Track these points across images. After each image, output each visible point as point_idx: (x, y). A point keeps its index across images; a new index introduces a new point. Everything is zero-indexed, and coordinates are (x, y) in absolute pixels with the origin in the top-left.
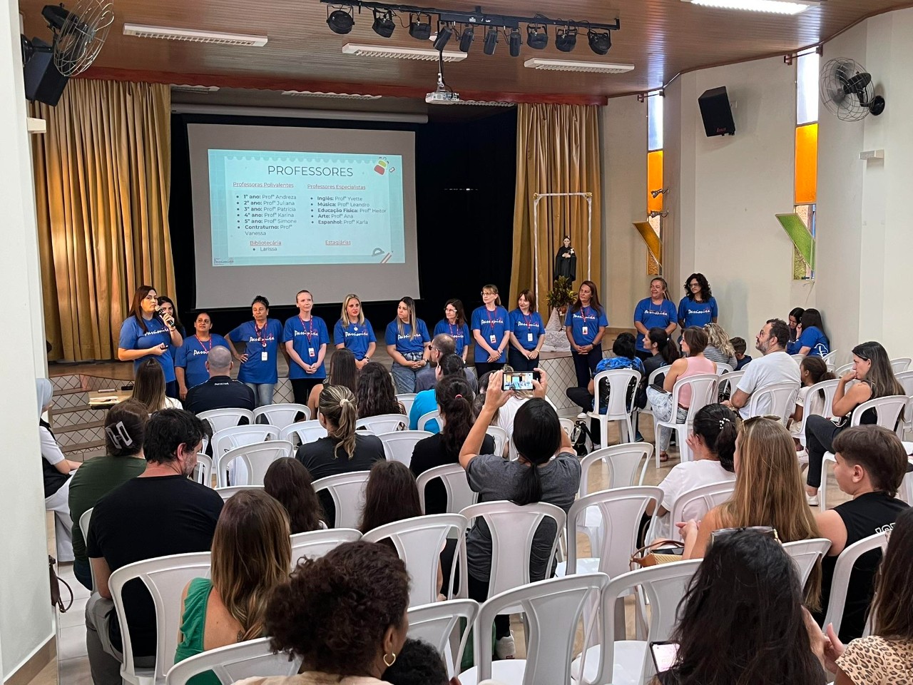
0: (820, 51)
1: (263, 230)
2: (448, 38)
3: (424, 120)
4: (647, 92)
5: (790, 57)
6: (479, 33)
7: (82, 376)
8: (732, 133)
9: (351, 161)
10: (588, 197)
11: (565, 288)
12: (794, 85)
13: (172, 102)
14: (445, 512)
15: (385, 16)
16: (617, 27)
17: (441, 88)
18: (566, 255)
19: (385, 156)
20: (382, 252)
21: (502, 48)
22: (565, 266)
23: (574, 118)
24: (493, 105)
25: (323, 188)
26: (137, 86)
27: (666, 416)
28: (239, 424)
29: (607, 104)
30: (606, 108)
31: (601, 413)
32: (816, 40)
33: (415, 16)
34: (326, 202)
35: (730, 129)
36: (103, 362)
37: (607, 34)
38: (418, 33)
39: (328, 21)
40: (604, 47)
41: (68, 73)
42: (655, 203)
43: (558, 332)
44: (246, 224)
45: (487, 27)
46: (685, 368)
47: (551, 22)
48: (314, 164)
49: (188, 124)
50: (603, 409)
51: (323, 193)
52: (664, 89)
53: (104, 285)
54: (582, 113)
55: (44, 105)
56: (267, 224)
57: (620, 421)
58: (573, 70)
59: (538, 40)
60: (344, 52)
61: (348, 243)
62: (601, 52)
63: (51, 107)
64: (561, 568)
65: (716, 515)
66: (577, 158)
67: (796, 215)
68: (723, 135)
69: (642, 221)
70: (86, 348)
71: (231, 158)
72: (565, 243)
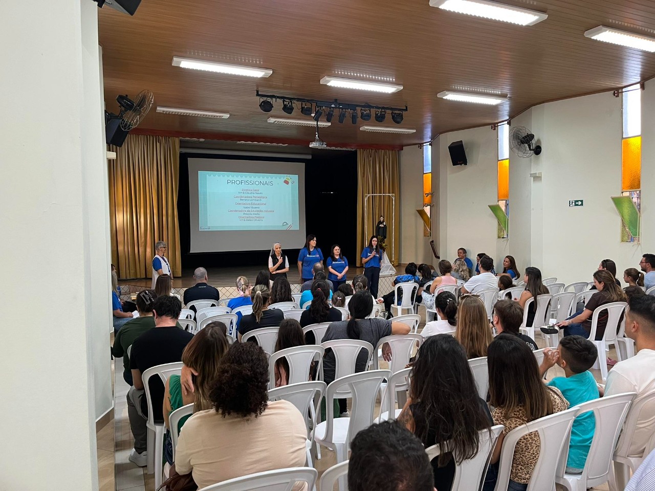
0: (509, 123)
2: (321, 115)
3: (310, 157)
4: (423, 143)
5: (495, 126)
6: (336, 113)
7: (130, 286)
9: (272, 178)
10: (393, 196)
12: (497, 140)
13: (180, 147)
15: (289, 104)
16: (406, 110)
17: (317, 140)
18: (381, 225)
19: (289, 175)
20: (287, 224)
21: (348, 119)
22: (381, 231)
23: (386, 157)
24: (345, 150)
26: (162, 138)
28: (210, 307)
29: (402, 150)
30: (402, 152)
32: (508, 118)
33: (304, 103)
35: (465, 162)
36: (141, 279)
37: (401, 113)
38: (306, 112)
39: (260, 106)
40: (400, 120)
42: (427, 199)
45: (341, 109)
46: (440, 281)
47: (373, 107)
49: (188, 158)
50: (399, 304)
52: (431, 142)
53: (143, 239)
54: (390, 153)
55: (114, 146)
58: (385, 132)
59: (366, 116)
60: (268, 122)
62: (398, 123)
63: (118, 148)
67: (498, 206)
68: (461, 165)
69: (421, 209)
70: (132, 272)
71: (210, 176)
72: (381, 219)
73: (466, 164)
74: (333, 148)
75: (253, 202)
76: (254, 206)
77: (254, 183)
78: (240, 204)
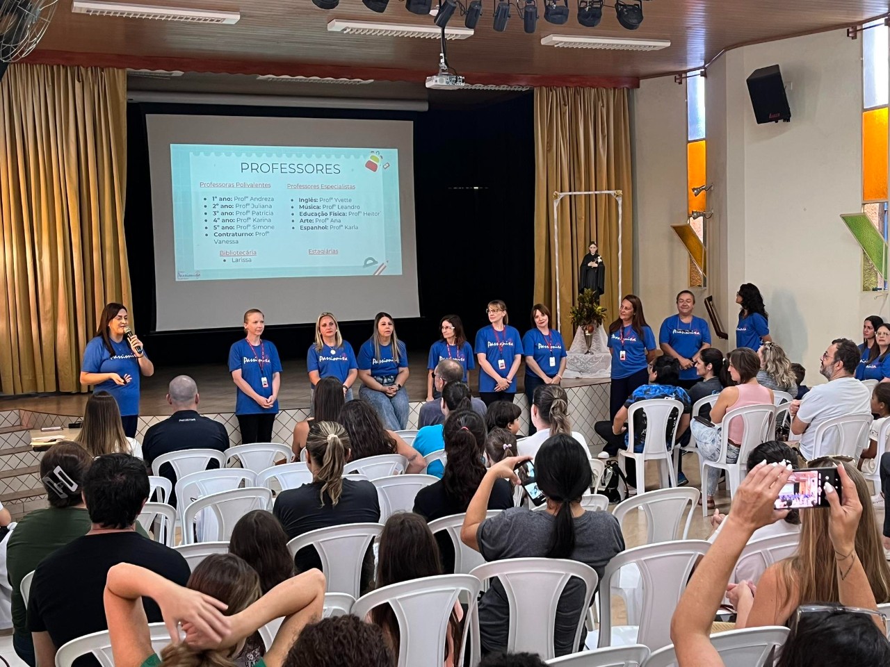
0: (888, 23)
1: (235, 238)
2: (452, 13)
3: (424, 107)
4: (686, 72)
5: (855, 30)
6: (488, 6)
7: (22, 412)
8: (787, 119)
9: (338, 157)
10: (617, 196)
11: (591, 302)
12: (860, 62)
13: (129, 90)
14: (453, 573)
17: (443, 71)
18: (593, 264)
19: (378, 150)
20: (375, 262)
21: (515, 24)
22: (591, 276)
23: (600, 104)
24: (505, 89)
25: (306, 187)
26: (87, 71)
27: (714, 454)
28: (207, 469)
29: (638, 87)
30: (638, 91)
31: (636, 451)
32: (884, 10)
34: (309, 204)
35: (786, 116)
36: (46, 395)
37: (638, 5)
38: (416, 7)
40: (635, 21)
41: (8, 58)
42: (697, 202)
43: (583, 355)
44: (215, 231)
46: (736, 398)
48: (295, 160)
49: (147, 115)
50: (639, 448)
51: (306, 194)
52: (705, 68)
53: (49, 304)
54: (611, 96)
56: (240, 231)
57: (659, 461)
58: (598, 47)
59: (557, 13)
60: (329, 30)
61: (335, 252)
62: (630, 27)
64: (592, 638)
65: (777, 572)
66: (604, 151)
67: (864, 216)
68: (777, 122)
70: (27, 378)
71: (197, 154)
72: (591, 250)
73: (788, 120)
74: (480, 87)
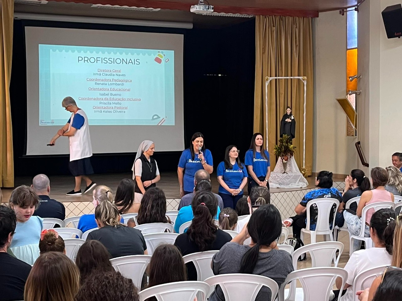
4: (346, 8)
9: (138, 54)
11: (287, 142)
13: (15, 12)
17: (201, 2)
18: (288, 120)
19: (162, 51)
20: (159, 117)
22: (288, 127)
23: (295, 26)
24: (238, 16)
27: (357, 231)
29: (318, 16)
30: (317, 19)
31: (311, 229)
42: (352, 85)
43: (282, 174)
46: (371, 197)
49: (25, 27)
52: (358, 6)
57: (325, 235)
68: (399, 38)
69: (342, 97)
71: (54, 51)
72: (287, 111)
74: (223, 14)
75: (113, 87)
76: (114, 93)
77: (114, 61)
78: (95, 89)
